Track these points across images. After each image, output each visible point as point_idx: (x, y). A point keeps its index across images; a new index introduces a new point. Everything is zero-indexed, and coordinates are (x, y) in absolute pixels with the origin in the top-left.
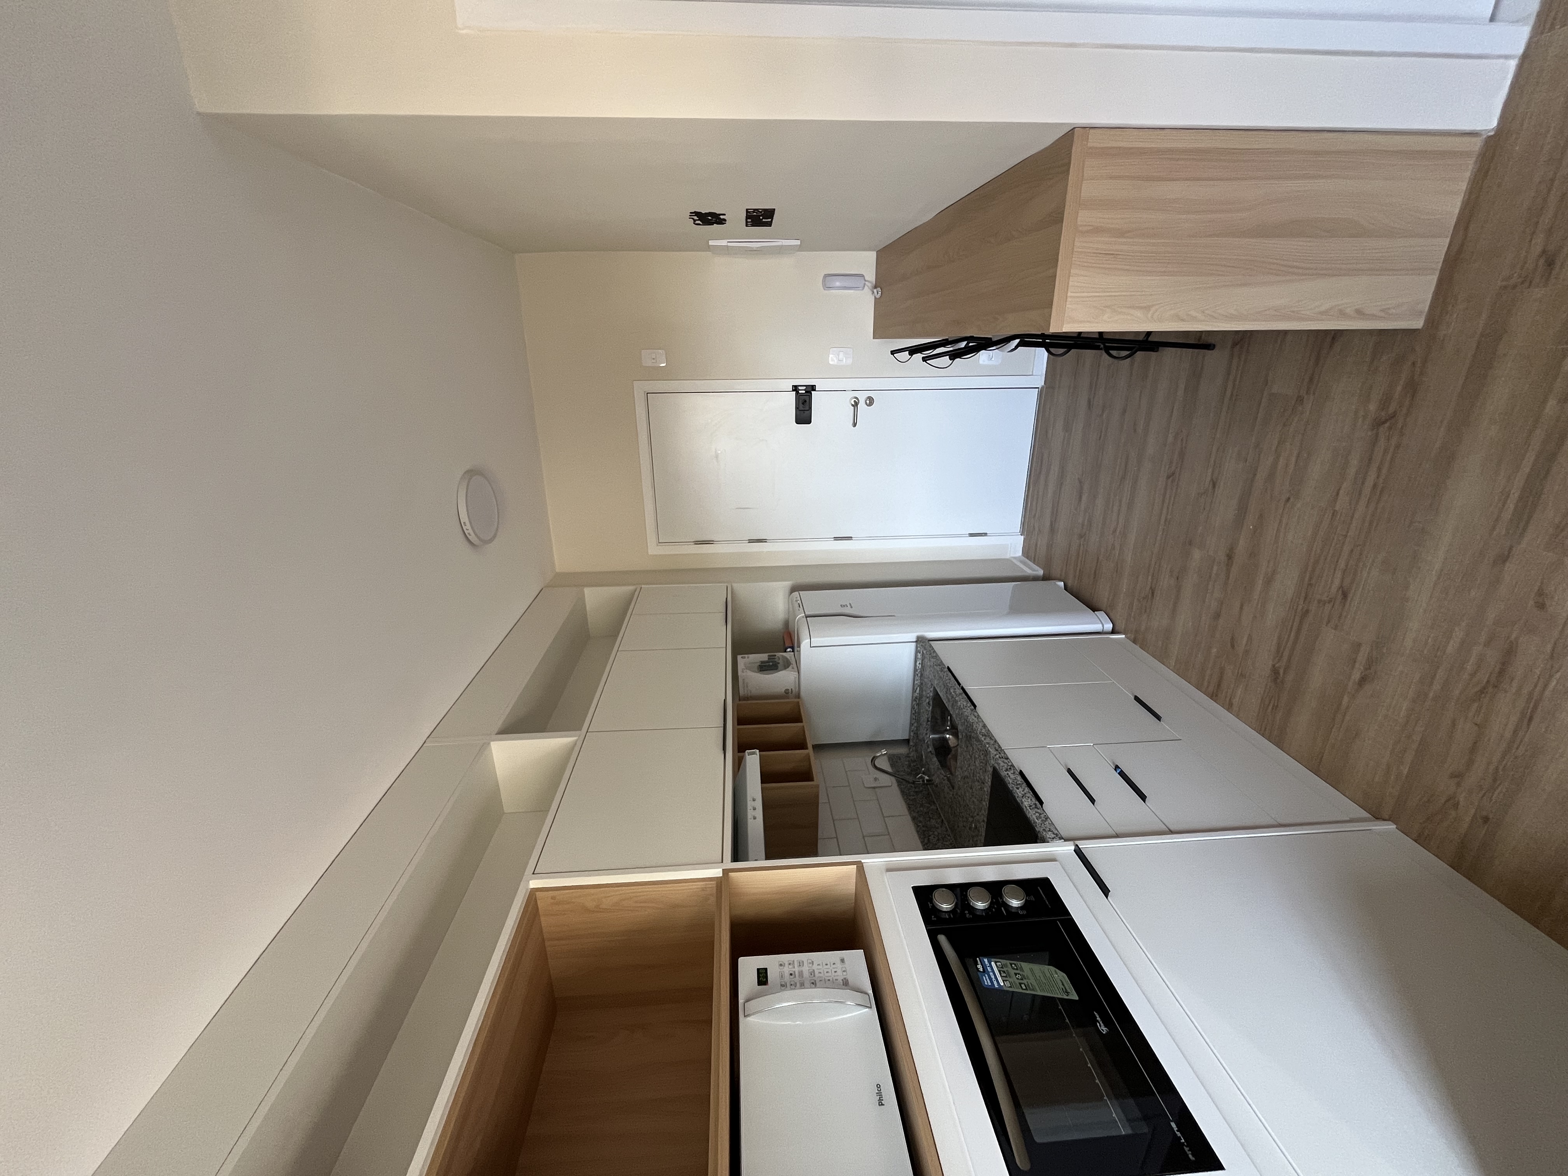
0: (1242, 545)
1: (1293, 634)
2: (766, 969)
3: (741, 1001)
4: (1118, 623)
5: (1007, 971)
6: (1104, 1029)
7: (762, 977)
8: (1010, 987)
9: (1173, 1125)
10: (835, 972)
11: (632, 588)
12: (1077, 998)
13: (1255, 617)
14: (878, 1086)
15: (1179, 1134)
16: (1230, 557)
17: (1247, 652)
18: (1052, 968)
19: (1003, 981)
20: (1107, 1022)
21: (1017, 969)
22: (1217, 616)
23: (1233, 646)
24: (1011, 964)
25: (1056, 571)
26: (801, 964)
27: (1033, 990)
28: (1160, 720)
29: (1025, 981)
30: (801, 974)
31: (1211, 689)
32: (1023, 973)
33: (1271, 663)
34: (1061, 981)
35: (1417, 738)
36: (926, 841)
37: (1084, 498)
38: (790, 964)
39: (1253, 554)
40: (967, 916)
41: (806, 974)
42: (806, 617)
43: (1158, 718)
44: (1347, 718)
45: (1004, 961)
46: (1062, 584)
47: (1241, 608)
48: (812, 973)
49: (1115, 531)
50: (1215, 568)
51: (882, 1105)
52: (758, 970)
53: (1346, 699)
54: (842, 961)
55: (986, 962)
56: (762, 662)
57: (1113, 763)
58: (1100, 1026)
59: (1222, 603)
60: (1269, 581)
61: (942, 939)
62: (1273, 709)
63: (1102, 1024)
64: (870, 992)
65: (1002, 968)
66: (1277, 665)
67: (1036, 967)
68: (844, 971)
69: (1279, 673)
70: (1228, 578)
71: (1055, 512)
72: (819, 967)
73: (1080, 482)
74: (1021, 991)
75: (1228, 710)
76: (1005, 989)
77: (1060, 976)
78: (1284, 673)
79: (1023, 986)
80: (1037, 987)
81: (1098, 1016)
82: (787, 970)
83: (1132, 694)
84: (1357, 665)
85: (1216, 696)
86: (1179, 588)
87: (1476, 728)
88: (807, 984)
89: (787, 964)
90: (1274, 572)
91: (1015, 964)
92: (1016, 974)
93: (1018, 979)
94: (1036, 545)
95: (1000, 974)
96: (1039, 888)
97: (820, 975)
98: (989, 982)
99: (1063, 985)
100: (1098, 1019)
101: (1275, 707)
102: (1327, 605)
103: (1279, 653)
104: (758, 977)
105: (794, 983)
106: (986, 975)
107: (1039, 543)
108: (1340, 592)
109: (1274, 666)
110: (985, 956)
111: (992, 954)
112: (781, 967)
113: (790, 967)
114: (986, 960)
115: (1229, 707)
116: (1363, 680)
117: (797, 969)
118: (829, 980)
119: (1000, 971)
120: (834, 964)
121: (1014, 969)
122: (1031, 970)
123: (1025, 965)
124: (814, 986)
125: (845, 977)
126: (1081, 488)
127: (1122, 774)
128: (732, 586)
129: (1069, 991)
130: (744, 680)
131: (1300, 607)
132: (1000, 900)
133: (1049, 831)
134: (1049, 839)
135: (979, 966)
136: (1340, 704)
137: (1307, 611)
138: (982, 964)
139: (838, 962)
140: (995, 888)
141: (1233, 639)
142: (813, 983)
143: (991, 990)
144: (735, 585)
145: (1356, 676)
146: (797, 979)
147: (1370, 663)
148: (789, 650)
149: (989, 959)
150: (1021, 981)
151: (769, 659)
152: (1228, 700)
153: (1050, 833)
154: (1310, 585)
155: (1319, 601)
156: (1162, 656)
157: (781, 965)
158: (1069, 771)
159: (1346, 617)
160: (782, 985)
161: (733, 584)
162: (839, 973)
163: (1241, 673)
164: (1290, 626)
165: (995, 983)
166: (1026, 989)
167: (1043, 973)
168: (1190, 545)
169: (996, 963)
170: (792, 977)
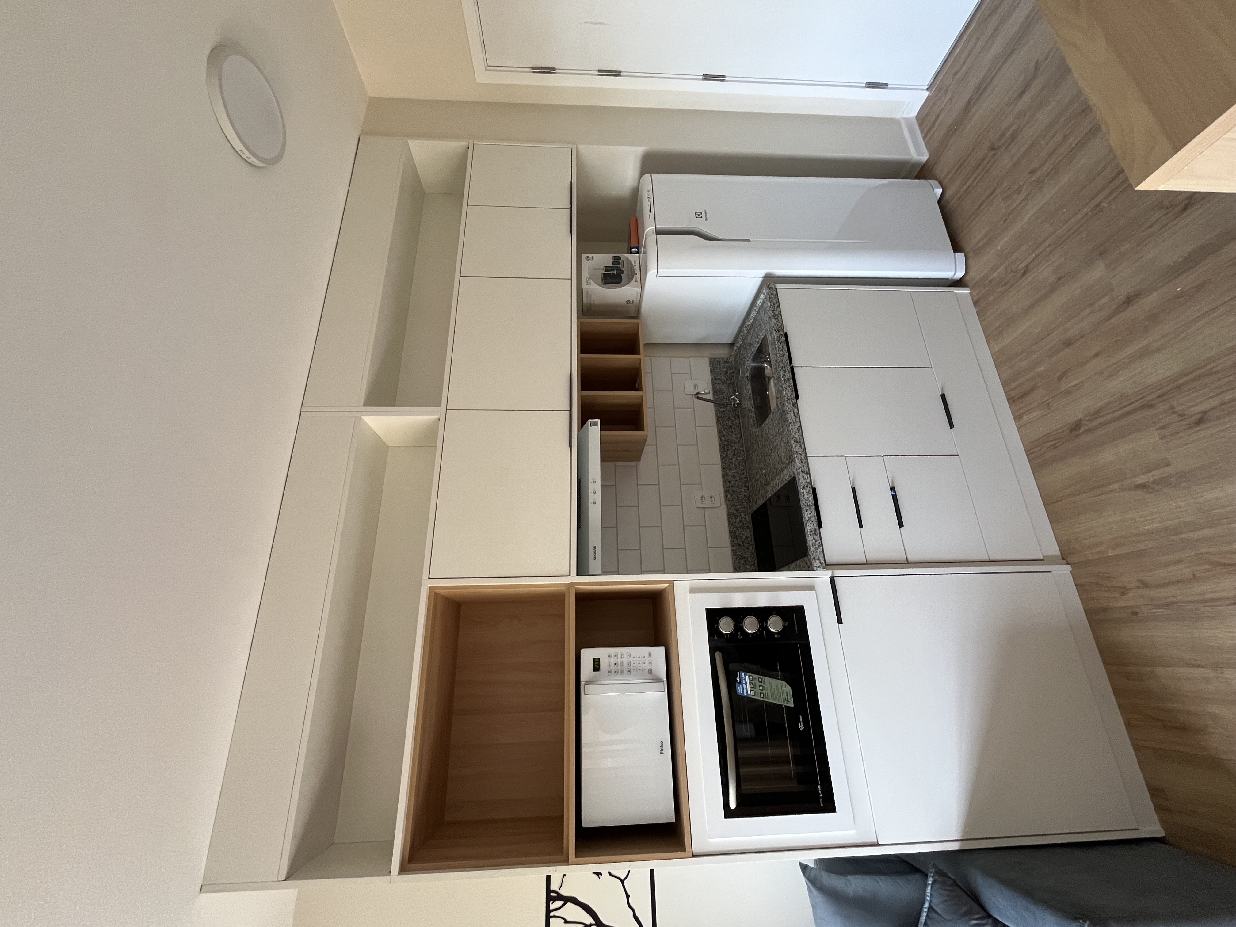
0: (1151, 300)
1: (1120, 412)
2: (599, 659)
3: (582, 683)
4: (972, 274)
5: (755, 683)
6: (801, 727)
7: (597, 666)
8: (754, 695)
9: (819, 787)
10: (644, 663)
11: (464, 144)
12: (793, 706)
13: (1101, 372)
14: (662, 742)
15: (820, 792)
16: (1129, 301)
17: (1068, 392)
18: (784, 683)
19: (751, 690)
20: (806, 724)
21: (761, 682)
22: (1068, 344)
23: (1060, 379)
24: (759, 678)
25: (941, 170)
26: (622, 656)
27: (767, 698)
28: (951, 428)
29: (764, 692)
30: (622, 663)
31: (1013, 393)
32: (765, 686)
33: (1081, 416)
34: (787, 693)
35: (1141, 547)
36: (724, 455)
37: (1027, 97)
38: (615, 656)
39: (1154, 318)
40: (739, 636)
41: (625, 664)
42: (657, 234)
43: (952, 426)
44: (1103, 497)
45: (755, 676)
46: (939, 191)
47: (1096, 355)
48: (629, 664)
49: (1033, 172)
50: (1105, 300)
51: (663, 754)
52: (594, 659)
53: (1115, 486)
54: (650, 655)
55: (743, 676)
56: (607, 268)
57: (893, 483)
58: (800, 725)
59: (1083, 336)
60: (1144, 354)
61: (718, 655)
62: (1052, 446)
63: (802, 724)
64: (665, 680)
65: (752, 680)
66: (1084, 422)
67: (774, 681)
68: (650, 663)
69: (1079, 429)
70: (1109, 318)
71: (982, 89)
72: (634, 659)
73: (1036, 68)
74: (760, 698)
75: (1015, 419)
76: (750, 696)
77: (788, 689)
78: (1084, 432)
79: (762, 695)
80: (770, 697)
81: (801, 718)
82: (613, 660)
83: (942, 390)
84: (1150, 474)
85: (1014, 401)
86: (1053, 289)
87: (1192, 576)
88: (625, 672)
89: (613, 656)
90: (1158, 350)
91: (761, 678)
92: (760, 686)
93: (760, 689)
94: (939, 115)
95: (750, 685)
96: (794, 615)
97: (634, 665)
98: (741, 691)
99: (787, 695)
100: (801, 720)
101: (1055, 447)
102: (1175, 415)
103: (1096, 414)
104: (594, 665)
105: (617, 671)
106: (741, 686)
107: (941, 118)
108: (1199, 416)
109: (1081, 420)
110: (744, 671)
111: (748, 671)
112: (609, 658)
113: (616, 658)
114: (743, 674)
115: (1017, 418)
116: (1143, 486)
117: (619, 660)
118: (640, 669)
119: (750, 683)
120: (644, 657)
121: (759, 682)
122: (770, 683)
123: (767, 679)
124: (629, 673)
125: (650, 667)
126: (1033, 78)
127: (895, 498)
128: (577, 149)
129: (789, 700)
130: (587, 292)
131: (1150, 397)
132: (765, 624)
133: (818, 559)
134: (815, 568)
135: (738, 679)
136: (1109, 484)
137: (1151, 406)
138: (740, 677)
139: (647, 655)
140: (763, 614)
141: (1064, 373)
142: (629, 671)
143: (742, 697)
144: (581, 147)
145: (1141, 480)
146: (619, 668)
147: (1163, 482)
148: (634, 250)
149: (746, 673)
150: (761, 692)
151: (613, 263)
152: (1021, 411)
153: (818, 561)
154: (1179, 387)
155: (1172, 407)
156: (991, 336)
157: (609, 656)
158: (854, 490)
159: (1180, 438)
160: (609, 672)
161: (579, 146)
162: (647, 664)
163: (1049, 403)
164: (1125, 404)
165: (745, 692)
166: (763, 698)
167: (777, 686)
168: (1101, 255)
169: (749, 676)
170: (616, 666)
